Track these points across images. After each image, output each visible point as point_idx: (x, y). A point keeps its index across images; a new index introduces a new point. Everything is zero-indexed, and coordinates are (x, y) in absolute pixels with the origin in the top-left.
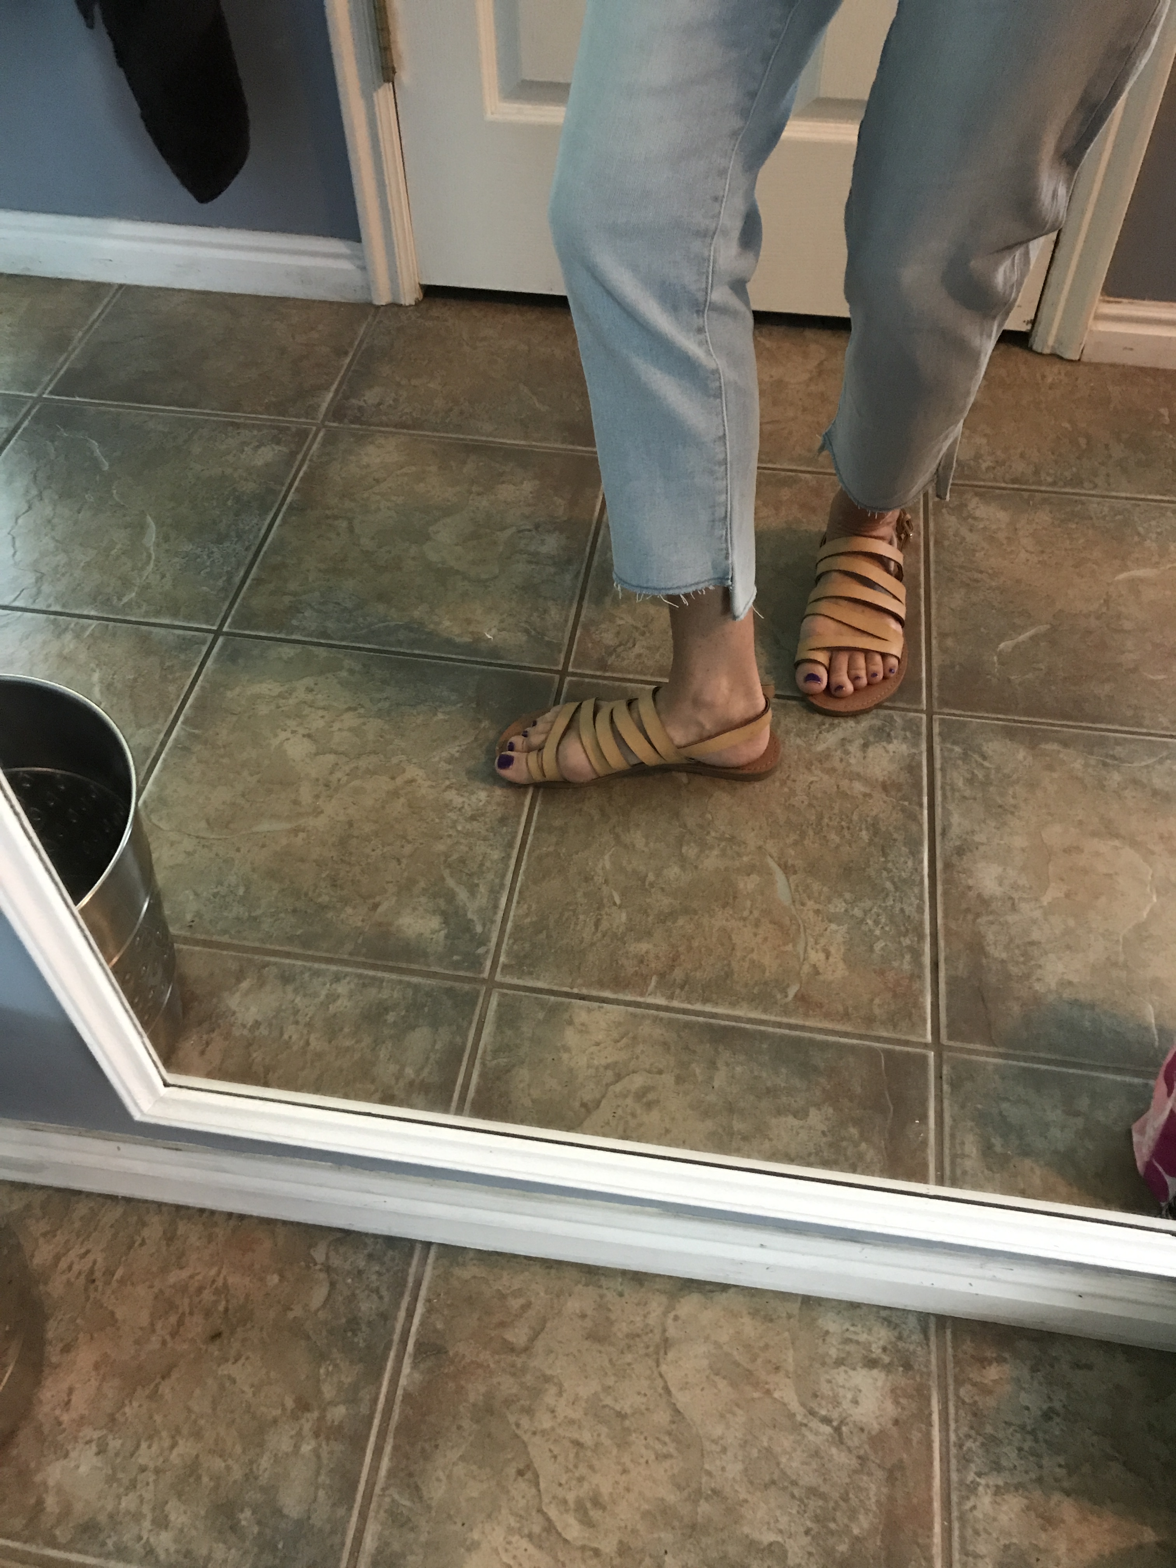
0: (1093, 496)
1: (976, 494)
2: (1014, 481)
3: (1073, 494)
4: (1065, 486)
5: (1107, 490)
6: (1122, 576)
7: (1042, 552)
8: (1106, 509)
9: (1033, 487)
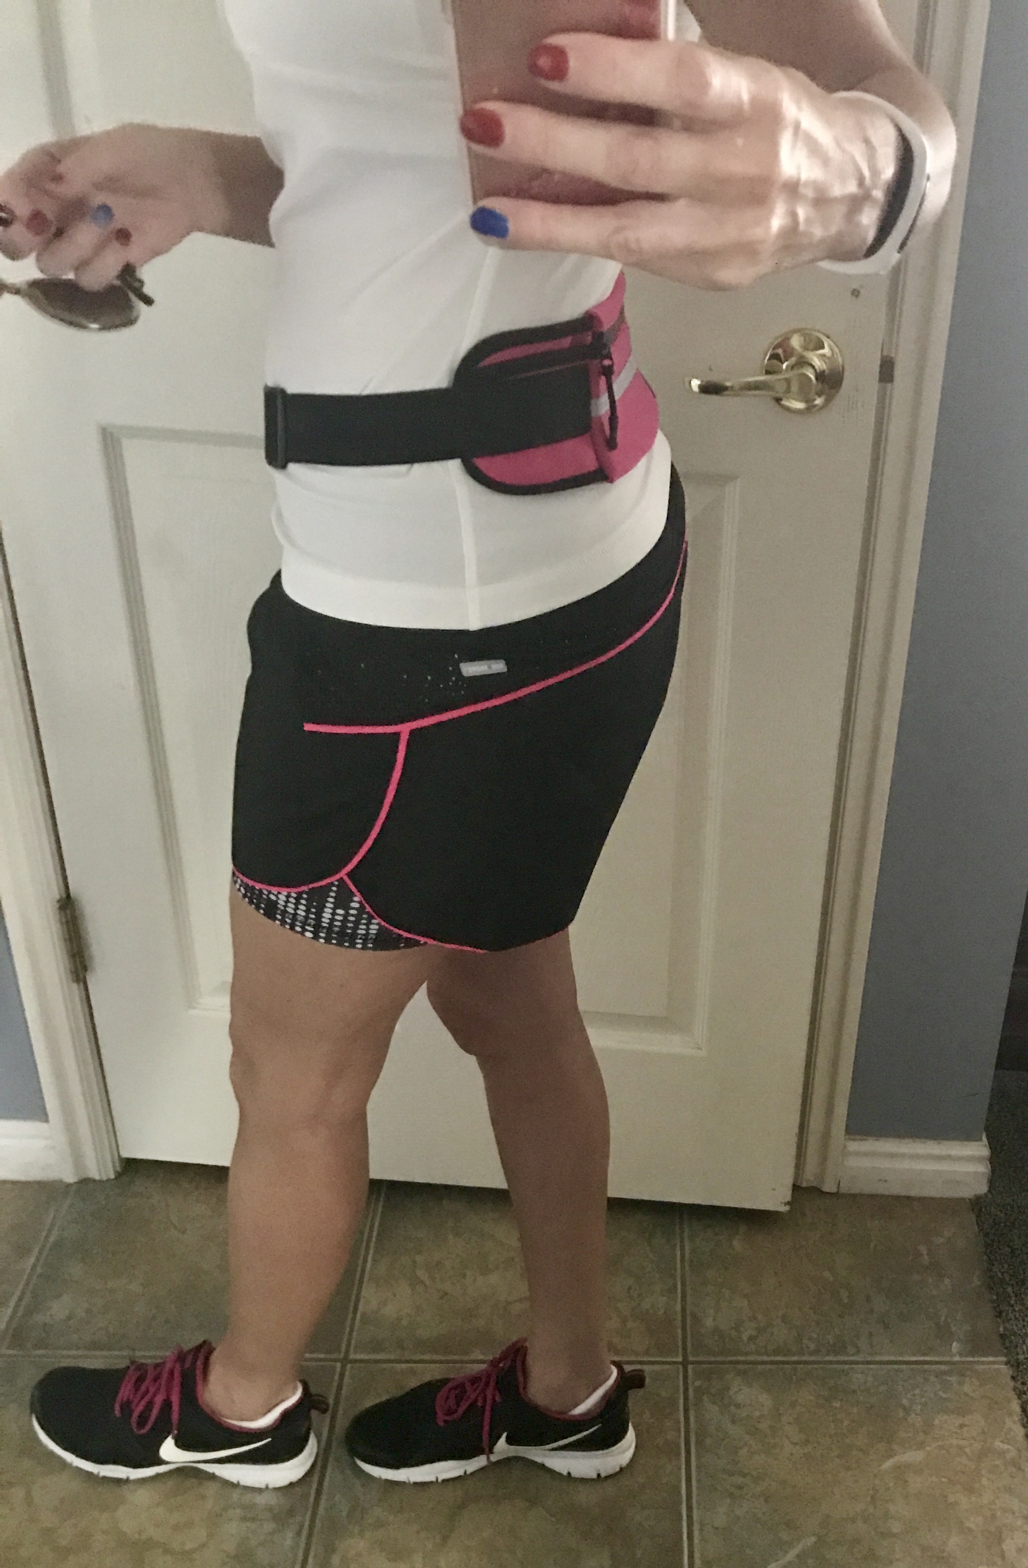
0: (857, 1363)
1: (739, 1373)
2: (777, 1352)
3: (838, 1362)
4: (828, 1354)
5: (870, 1354)
6: (888, 1464)
7: (808, 1441)
8: (870, 1379)
9: (795, 1358)
